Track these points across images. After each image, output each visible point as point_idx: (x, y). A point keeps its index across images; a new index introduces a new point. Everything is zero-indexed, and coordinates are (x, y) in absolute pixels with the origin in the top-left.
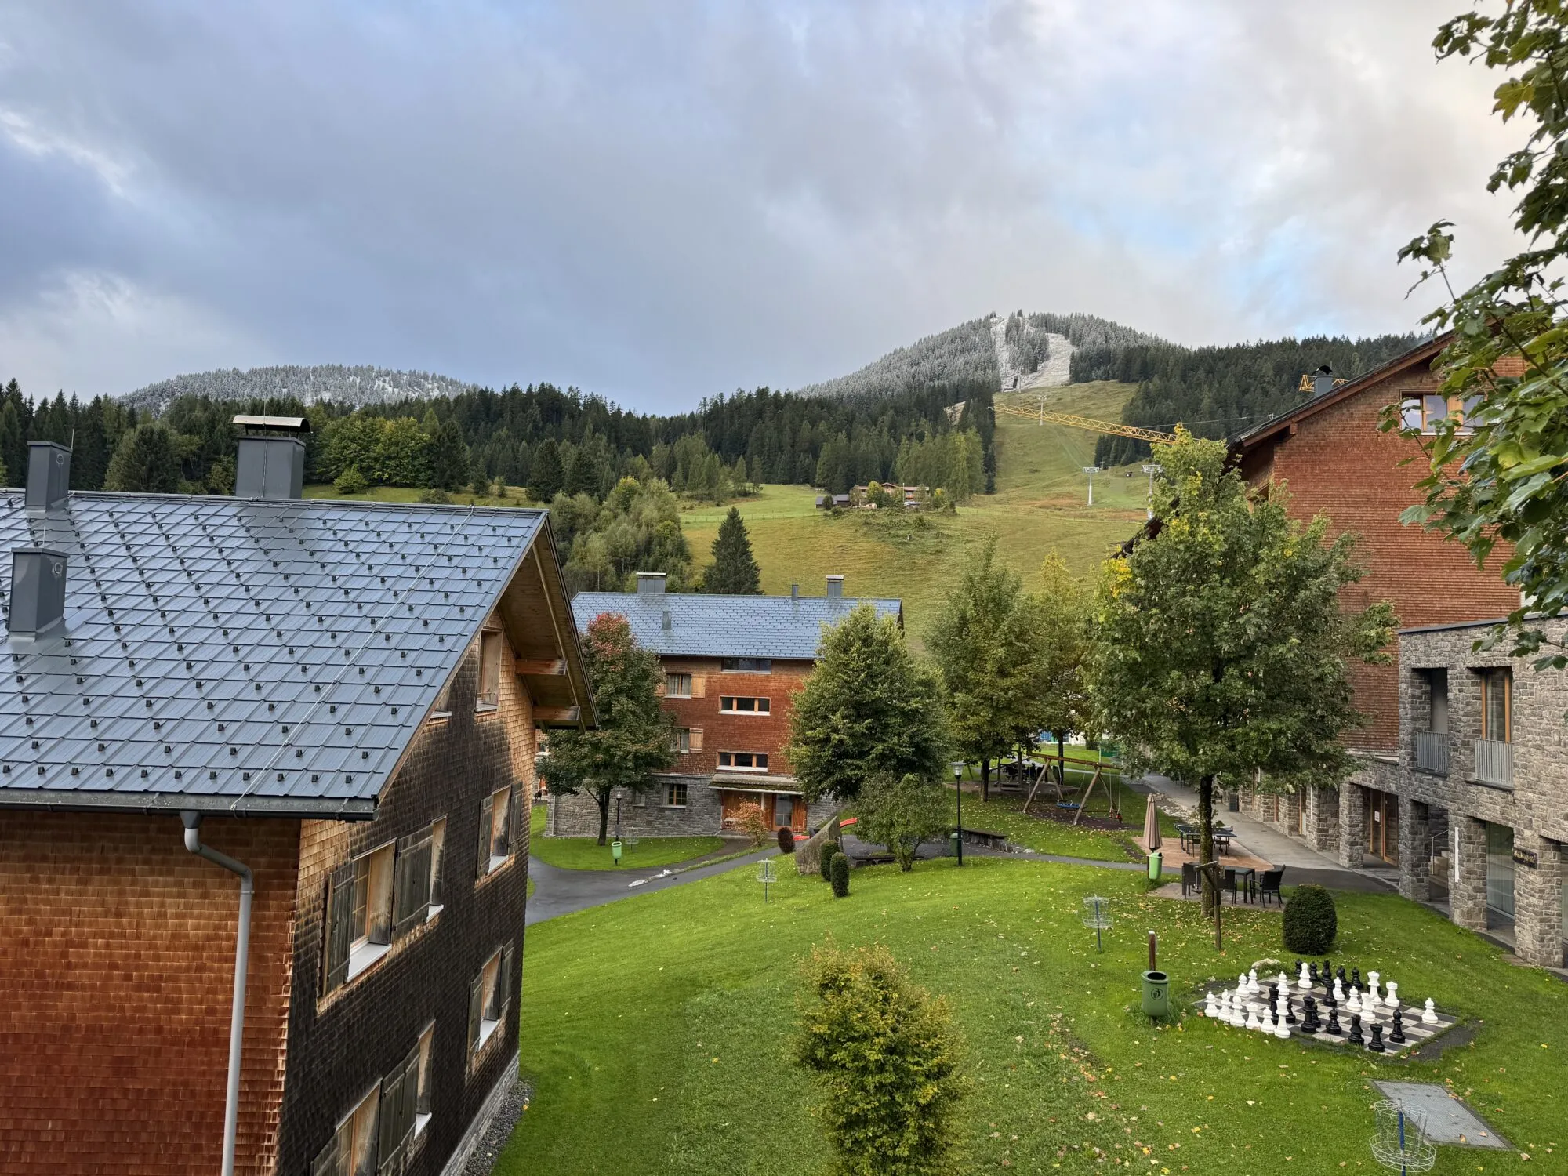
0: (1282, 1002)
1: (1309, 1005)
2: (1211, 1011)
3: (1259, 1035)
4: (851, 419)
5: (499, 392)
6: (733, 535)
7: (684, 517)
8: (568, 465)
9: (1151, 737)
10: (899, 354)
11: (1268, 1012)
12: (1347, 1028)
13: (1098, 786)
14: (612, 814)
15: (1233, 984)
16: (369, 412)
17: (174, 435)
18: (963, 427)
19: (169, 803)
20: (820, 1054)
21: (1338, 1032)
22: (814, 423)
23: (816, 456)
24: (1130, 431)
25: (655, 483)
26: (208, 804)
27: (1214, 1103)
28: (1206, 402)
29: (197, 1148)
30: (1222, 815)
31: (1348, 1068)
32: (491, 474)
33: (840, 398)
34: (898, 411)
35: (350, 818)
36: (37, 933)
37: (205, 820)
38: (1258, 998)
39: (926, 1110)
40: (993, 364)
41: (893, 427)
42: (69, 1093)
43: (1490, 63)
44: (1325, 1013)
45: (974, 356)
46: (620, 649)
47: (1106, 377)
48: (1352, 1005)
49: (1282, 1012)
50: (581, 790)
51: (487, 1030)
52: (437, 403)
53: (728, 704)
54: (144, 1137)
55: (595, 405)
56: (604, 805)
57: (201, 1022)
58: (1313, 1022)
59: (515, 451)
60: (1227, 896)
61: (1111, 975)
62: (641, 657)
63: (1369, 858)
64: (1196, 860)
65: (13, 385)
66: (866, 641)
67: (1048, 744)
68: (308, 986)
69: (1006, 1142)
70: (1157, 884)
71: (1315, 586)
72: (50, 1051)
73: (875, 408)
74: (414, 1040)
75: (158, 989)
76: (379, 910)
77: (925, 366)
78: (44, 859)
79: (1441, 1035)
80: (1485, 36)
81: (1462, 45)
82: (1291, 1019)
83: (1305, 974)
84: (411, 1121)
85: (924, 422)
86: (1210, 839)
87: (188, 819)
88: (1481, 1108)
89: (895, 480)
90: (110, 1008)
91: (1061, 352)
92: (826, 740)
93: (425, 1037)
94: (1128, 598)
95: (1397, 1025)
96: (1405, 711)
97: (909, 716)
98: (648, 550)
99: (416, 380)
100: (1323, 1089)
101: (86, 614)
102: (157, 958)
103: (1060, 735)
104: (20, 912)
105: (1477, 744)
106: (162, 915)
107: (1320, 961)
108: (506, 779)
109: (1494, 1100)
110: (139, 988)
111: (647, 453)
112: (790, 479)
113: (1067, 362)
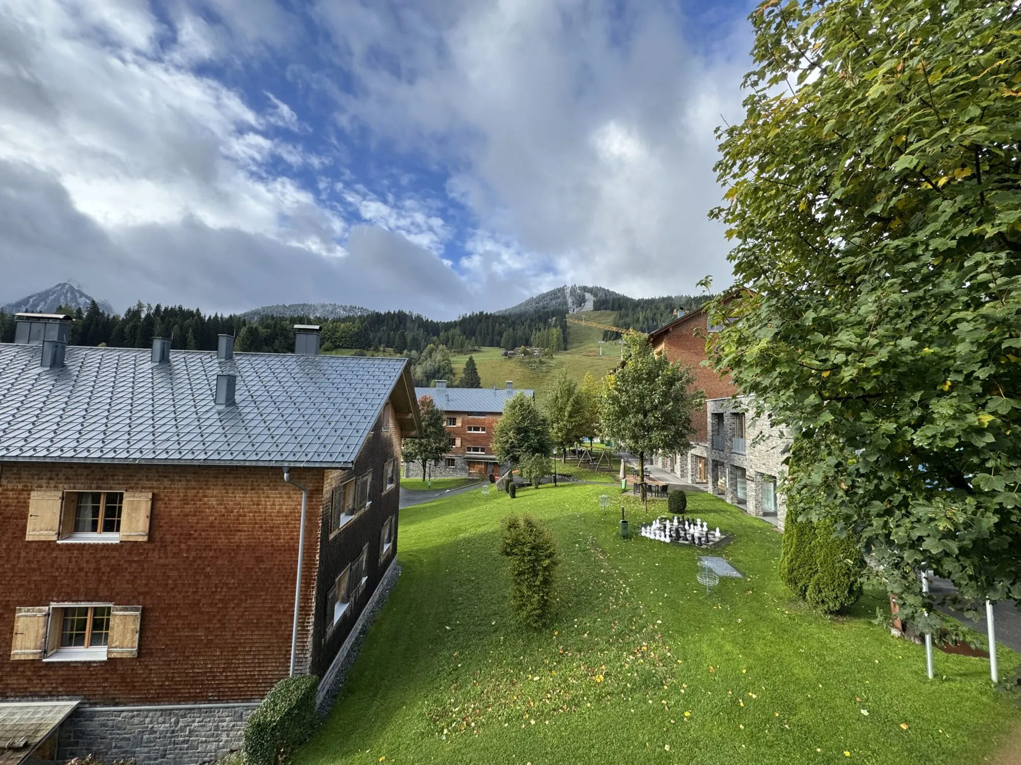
0: (667, 530)
1: (677, 530)
2: (643, 534)
3: (660, 542)
4: (514, 323)
5: (383, 313)
6: (471, 367)
7: (452, 359)
8: (409, 339)
9: (623, 438)
10: (532, 299)
11: (663, 533)
12: (690, 539)
13: (604, 457)
14: (427, 470)
15: (651, 525)
16: (334, 321)
17: (260, 329)
18: (555, 326)
19: (278, 465)
20: (508, 550)
21: (687, 540)
22: (500, 324)
23: (501, 336)
24: (615, 329)
25: (441, 347)
26: (292, 465)
27: (645, 565)
28: (641, 319)
29: (286, 588)
30: (647, 466)
31: (690, 552)
32: (380, 343)
33: (510, 315)
34: (532, 320)
35: (343, 469)
36: (227, 512)
37: (291, 470)
38: (659, 529)
39: (545, 569)
40: (566, 303)
41: (530, 326)
42: (239, 569)
43: (725, 222)
44: (682, 533)
45: (559, 300)
46: (430, 409)
47: (606, 309)
48: (692, 531)
49: (668, 533)
50: (416, 461)
51: (386, 547)
52: (360, 317)
53: (470, 429)
54: (267, 585)
55: (419, 318)
56: (424, 466)
57: (288, 543)
58: (678, 536)
59: (389, 335)
60: (649, 494)
61: (609, 523)
62: (437, 411)
63: (698, 480)
64: (639, 482)
65: (198, 310)
66: (522, 405)
67: (587, 441)
68: (327, 530)
69: (573, 581)
70: (625, 491)
71: (678, 384)
72: (233, 555)
73: (523, 319)
74: (361, 550)
75: (272, 531)
76: (350, 503)
77: (541, 304)
78: (230, 485)
79: (722, 540)
80: (723, 214)
81: (716, 216)
82: (671, 536)
83: (676, 521)
84: (361, 579)
85: (541, 325)
86: (643, 473)
87: (285, 470)
88: (734, 565)
89: (531, 346)
90: (255, 538)
91: (590, 299)
92: (507, 442)
93: (365, 548)
94: (616, 389)
95: (707, 537)
96: (709, 428)
97: (537, 433)
98: (439, 372)
99: (352, 308)
100: (681, 559)
101: (243, 397)
102: (272, 520)
103: (591, 439)
104: (221, 504)
105: (734, 439)
106: (274, 505)
107: (680, 516)
108: (392, 456)
109: (739, 561)
110: (266, 531)
111: (438, 336)
112: (491, 345)
113: (592, 303)
